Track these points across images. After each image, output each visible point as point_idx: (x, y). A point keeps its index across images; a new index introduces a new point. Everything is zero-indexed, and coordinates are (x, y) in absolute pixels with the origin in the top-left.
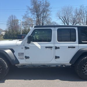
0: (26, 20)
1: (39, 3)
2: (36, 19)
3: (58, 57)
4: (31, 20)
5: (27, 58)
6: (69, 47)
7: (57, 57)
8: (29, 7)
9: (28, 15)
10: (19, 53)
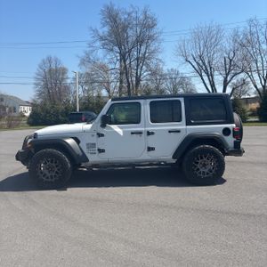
0: (88, 70)
1: (125, 19)
2: (118, 66)
3: (153, 149)
4: (103, 67)
5: (101, 151)
6: (170, 132)
7: (150, 149)
8: (95, 31)
9: (94, 53)
10: (87, 144)
